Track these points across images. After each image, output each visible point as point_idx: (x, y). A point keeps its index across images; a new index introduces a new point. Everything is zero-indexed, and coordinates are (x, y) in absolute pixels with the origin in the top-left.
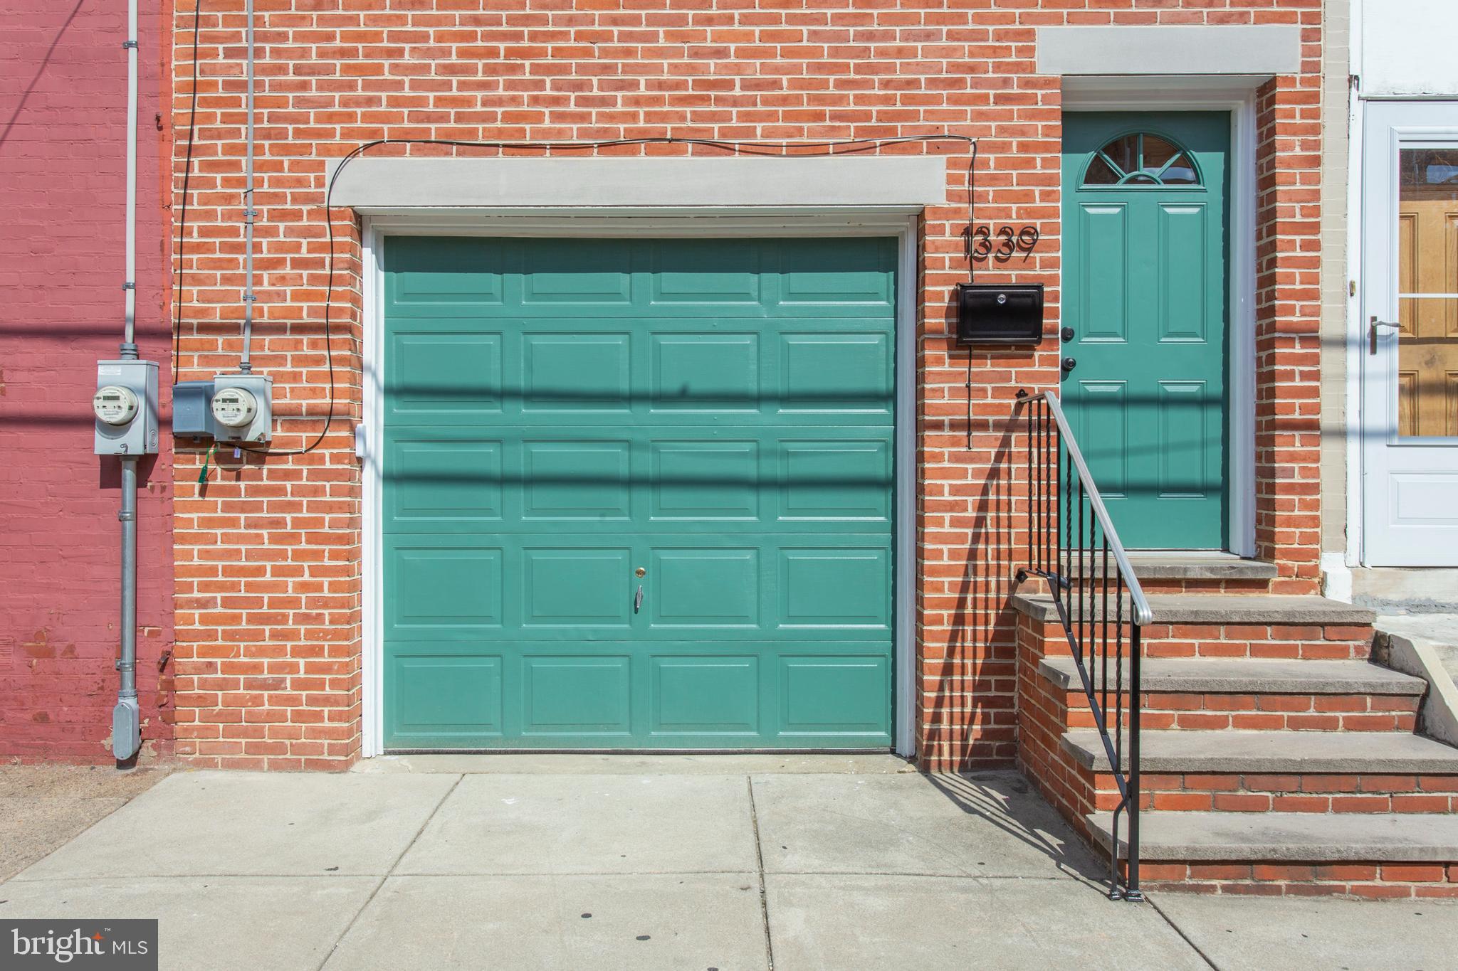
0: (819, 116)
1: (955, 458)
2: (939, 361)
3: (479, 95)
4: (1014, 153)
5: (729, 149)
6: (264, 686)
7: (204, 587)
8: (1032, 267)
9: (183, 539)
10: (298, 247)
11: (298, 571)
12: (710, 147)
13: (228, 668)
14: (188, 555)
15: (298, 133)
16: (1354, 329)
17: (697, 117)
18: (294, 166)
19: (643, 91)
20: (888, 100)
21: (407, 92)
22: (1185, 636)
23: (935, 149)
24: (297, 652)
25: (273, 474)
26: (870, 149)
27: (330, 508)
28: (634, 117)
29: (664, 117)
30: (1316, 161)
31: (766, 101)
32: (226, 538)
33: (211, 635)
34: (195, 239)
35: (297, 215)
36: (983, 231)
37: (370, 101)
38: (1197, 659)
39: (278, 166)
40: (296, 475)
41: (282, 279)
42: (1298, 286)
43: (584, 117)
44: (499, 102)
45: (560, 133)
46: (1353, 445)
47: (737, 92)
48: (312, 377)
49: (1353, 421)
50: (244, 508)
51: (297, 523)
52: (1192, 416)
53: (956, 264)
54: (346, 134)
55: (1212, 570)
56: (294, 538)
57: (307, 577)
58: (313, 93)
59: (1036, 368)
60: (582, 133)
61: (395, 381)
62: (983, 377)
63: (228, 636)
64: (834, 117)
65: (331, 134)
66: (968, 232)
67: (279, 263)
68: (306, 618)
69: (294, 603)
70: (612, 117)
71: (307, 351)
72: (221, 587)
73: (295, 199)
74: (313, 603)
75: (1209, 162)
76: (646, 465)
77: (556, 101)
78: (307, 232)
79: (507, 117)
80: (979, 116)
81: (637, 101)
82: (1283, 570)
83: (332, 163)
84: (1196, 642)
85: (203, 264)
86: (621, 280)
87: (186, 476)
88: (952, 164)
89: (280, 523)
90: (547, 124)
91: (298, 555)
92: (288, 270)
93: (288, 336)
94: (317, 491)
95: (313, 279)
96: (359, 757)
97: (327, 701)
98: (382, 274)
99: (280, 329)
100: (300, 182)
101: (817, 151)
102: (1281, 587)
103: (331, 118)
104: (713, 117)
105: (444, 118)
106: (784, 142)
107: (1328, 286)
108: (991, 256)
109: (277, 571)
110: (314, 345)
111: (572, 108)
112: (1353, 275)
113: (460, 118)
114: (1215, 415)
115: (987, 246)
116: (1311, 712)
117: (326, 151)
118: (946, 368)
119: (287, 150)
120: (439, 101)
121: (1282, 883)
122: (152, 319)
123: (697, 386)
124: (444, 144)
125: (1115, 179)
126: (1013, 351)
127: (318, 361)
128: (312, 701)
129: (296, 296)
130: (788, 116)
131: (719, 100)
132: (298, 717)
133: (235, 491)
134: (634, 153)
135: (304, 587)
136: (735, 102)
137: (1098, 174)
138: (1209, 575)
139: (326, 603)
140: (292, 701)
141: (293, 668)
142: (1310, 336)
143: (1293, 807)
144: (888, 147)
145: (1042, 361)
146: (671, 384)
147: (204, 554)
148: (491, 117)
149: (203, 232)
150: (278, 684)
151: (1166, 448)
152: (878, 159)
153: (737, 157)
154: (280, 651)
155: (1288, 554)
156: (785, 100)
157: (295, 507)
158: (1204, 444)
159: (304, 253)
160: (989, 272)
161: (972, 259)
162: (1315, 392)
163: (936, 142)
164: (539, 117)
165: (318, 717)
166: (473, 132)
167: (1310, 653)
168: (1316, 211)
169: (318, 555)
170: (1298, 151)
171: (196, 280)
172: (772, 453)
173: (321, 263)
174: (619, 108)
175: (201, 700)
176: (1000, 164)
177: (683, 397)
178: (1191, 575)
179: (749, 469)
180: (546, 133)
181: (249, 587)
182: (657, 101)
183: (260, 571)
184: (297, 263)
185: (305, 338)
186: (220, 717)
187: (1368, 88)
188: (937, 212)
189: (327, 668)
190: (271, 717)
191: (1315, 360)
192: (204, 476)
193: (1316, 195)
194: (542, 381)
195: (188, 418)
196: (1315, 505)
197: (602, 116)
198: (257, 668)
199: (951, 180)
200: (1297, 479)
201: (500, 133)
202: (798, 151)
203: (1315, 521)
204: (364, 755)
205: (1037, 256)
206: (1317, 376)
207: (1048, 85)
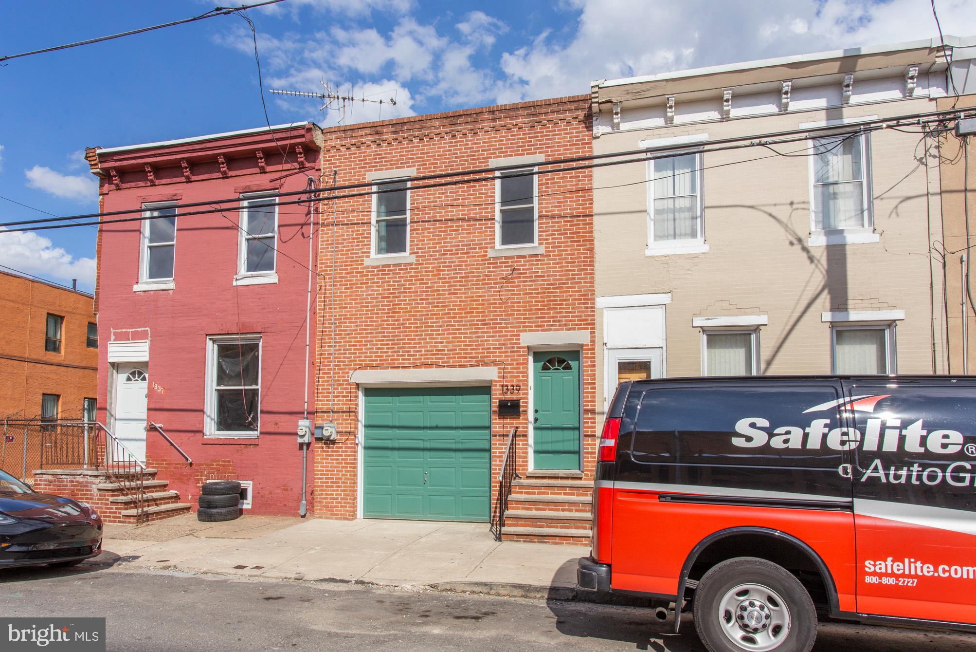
0: (466, 358)
1: (500, 444)
2: (496, 419)
3: (385, 355)
4: (515, 366)
5: (444, 366)
6: (334, 499)
7: (321, 475)
8: (520, 395)
9: (317, 463)
10: (343, 393)
11: (342, 471)
12: (439, 366)
13: (326, 494)
14: (318, 467)
15: (344, 365)
16: (606, 410)
17: (436, 358)
18: (343, 373)
19: (423, 353)
20: (483, 353)
21: (368, 355)
22: (546, 490)
23: (495, 365)
24: (342, 491)
25: (337, 447)
26: (478, 365)
27: (349, 456)
28: (421, 359)
29: (428, 359)
30: (594, 366)
31: (453, 354)
32: (326, 463)
33: (323, 486)
34: (320, 391)
35: (343, 385)
36: (507, 386)
37: (360, 357)
38: (550, 496)
39: (339, 373)
40: (342, 447)
41: (340, 400)
42: (590, 399)
43: (409, 359)
44: (389, 356)
45: (403, 363)
47: (446, 352)
48: (346, 424)
50: (330, 455)
51: (342, 459)
52: (571, 432)
53: (500, 394)
54: (354, 365)
55: (565, 474)
56: (341, 463)
57: (344, 473)
58: (347, 355)
59: (521, 421)
60: (409, 363)
61: (367, 424)
62: (507, 424)
63: (326, 486)
64: (470, 357)
65: (351, 365)
66: (502, 386)
67: (339, 396)
68: (343, 483)
69: (341, 479)
70: (416, 359)
71: (345, 418)
72: (325, 475)
73: (343, 381)
74: (345, 479)
75: (573, 364)
76: (427, 445)
77: (403, 356)
78: (345, 389)
79: (391, 360)
80: (506, 356)
81: (422, 355)
82: (586, 475)
83: (351, 372)
84: (549, 491)
85: (322, 397)
86: (421, 398)
87: (319, 448)
88: (499, 369)
89: (338, 459)
90: (400, 361)
91: (342, 467)
92: (341, 398)
93: (341, 414)
94: (347, 452)
95: (346, 400)
96: (356, 518)
97: (348, 503)
98: (364, 397)
99: (339, 412)
100: (344, 377)
101: (466, 366)
102: (586, 479)
103: (351, 361)
104: (440, 358)
105: (377, 360)
106: (457, 364)
107: (598, 399)
108: (509, 392)
109: (337, 471)
110: (346, 416)
111: (407, 357)
112: (606, 396)
113: (380, 360)
114: (577, 432)
115: (507, 389)
116: (567, 507)
117: (350, 369)
118: (498, 421)
119: (341, 369)
120: (376, 356)
121: (536, 540)
122: (310, 410)
123: (440, 425)
124: (376, 367)
125: (549, 369)
126: (515, 417)
127: (347, 420)
128: (345, 503)
129: (343, 404)
130: (458, 358)
131: (441, 354)
132: (342, 507)
133: (328, 451)
134: (421, 368)
135: (343, 475)
136: (445, 354)
137: (545, 368)
138: (565, 476)
139: (348, 479)
140: (340, 503)
141: (341, 495)
142: (593, 412)
143: (550, 527)
144: (483, 365)
145: (523, 419)
146: (434, 424)
147: (322, 467)
148: (388, 360)
149: (322, 389)
150: (337, 499)
151: (563, 441)
152: (481, 368)
153: (446, 368)
154: (338, 491)
155: (587, 470)
156: (457, 354)
157: (341, 455)
158: (574, 440)
159: (344, 394)
160: (509, 396)
161: (504, 393)
162: (594, 427)
163: (494, 363)
164: (398, 360)
165: (346, 507)
166: (383, 364)
168: (594, 379)
169: (346, 467)
170: (589, 363)
171: (320, 401)
172: (459, 442)
173: (348, 396)
174: (418, 357)
175: (320, 502)
176: (511, 368)
177: (437, 428)
178: (560, 476)
179: (453, 446)
180: (400, 364)
181: (331, 475)
182: (426, 355)
183: (334, 471)
184: (343, 396)
185: (344, 414)
186: (324, 506)
187: (609, 346)
188: (495, 381)
189: (348, 495)
190: (336, 507)
191: (594, 418)
192: (323, 448)
193: (594, 375)
194: (402, 424)
195: (318, 434)
196: (594, 457)
197: (413, 359)
198: (332, 495)
199: (499, 373)
200: (590, 450)
201: (389, 364)
202: (460, 366)
203: (594, 462)
204: (358, 518)
205: (521, 392)
206: (594, 423)
207: (523, 347)
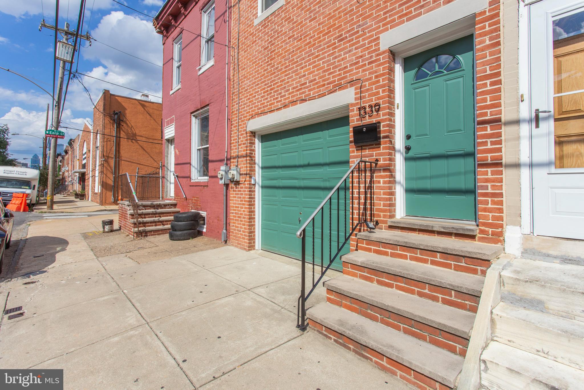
0: (324, 85)
2: (353, 152)
3: (266, 101)
4: (374, 80)
5: (306, 100)
6: (239, 231)
7: (233, 210)
8: (380, 116)
12: (302, 101)
13: (235, 226)
15: (243, 117)
16: (525, 115)
17: (300, 94)
18: (243, 124)
20: (340, 74)
22: (404, 251)
23: (351, 85)
25: (240, 188)
26: (336, 91)
28: (289, 97)
29: (294, 96)
30: (498, 44)
31: (313, 85)
32: (235, 200)
34: (232, 142)
35: (243, 134)
36: (365, 108)
37: (252, 107)
39: (241, 125)
40: (243, 188)
41: (242, 148)
42: (489, 103)
43: (281, 101)
44: (269, 102)
45: (277, 105)
46: (525, 172)
47: (308, 84)
48: (245, 167)
49: (525, 160)
50: (237, 194)
52: (460, 161)
53: (357, 120)
56: (242, 201)
58: (245, 109)
59: (382, 151)
60: (281, 105)
61: (264, 166)
62: (366, 155)
63: (235, 220)
64: (328, 84)
65: (247, 116)
66: (360, 109)
67: (242, 144)
69: (242, 214)
70: (286, 99)
71: (244, 162)
72: (235, 210)
73: (243, 131)
76: (302, 184)
79: (270, 105)
80: (364, 71)
81: (290, 93)
82: (482, 232)
83: (247, 122)
84: (408, 254)
85: (233, 146)
88: (356, 89)
89: (241, 198)
90: (275, 104)
91: (243, 204)
94: (245, 191)
95: (245, 147)
96: (254, 249)
97: (246, 236)
99: (241, 158)
100: (244, 127)
101: (324, 95)
102: (480, 239)
103: (247, 113)
104: (303, 93)
105: (261, 108)
106: (317, 95)
107: (506, 100)
108: (367, 116)
109: (241, 207)
111: (279, 99)
113: (263, 107)
114: (470, 161)
115: (365, 113)
116: (426, 291)
117: (246, 120)
118: (355, 154)
119: (242, 121)
120: (261, 105)
121: (352, 347)
122: (228, 158)
123: (311, 162)
124: (261, 114)
126: (374, 146)
127: (245, 164)
129: (243, 151)
130: (318, 87)
131: (304, 88)
132: (243, 238)
133: (236, 191)
134: (289, 107)
136: (307, 87)
137: (420, 76)
142: (497, 124)
144: (341, 89)
145: (384, 149)
146: (306, 162)
148: (268, 106)
151: (449, 175)
152: (338, 93)
153: (308, 102)
155: (484, 224)
156: (317, 83)
158: (465, 173)
160: (367, 120)
161: (362, 117)
162: (499, 150)
163: (352, 83)
166: (265, 110)
171: (232, 149)
172: (326, 181)
175: (233, 232)
176: (370, 85)
179: (322, 185)
180: (275, 106)
181: (238, 210)
182: (293, 92)
183: (239, 207)
185: (244, 159)
186: (234, 236)
188: (352, 105)
191: (499, 135)
196: (501, 203)
197: (284, 99)
198: (238, 227)
200: (490, 190)
201: (269, 109)
203: (501, 211)
204: (256, 249)
205: (381, 113)
206: (500, 142)
207: (384, 52)
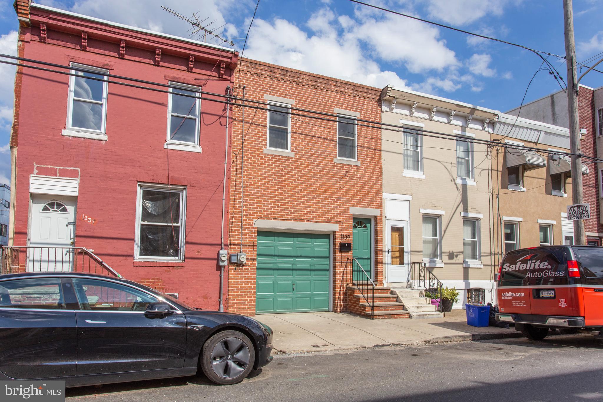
0: (322, 217)
1: (340, 267)
2: (338, 253)
3: (276, 211)
4: (347, 224)
5: (311, 221)
6: (243, 303)
7: (233, 287)
8: (349, 240)
9: (230, 279)
10: (249, 233)
11: (248, 284)
12: (308, 221)
13: (237, 300)
14: (231, 282)
15: (249, 215)
16: (386, 250)
17: (306, 216)
18: (249, 220)
19: (299, 212)
20: (331, 216)
21: (266, 210)
23: (337, 223)
24: (248, 297)
25: (245, 269)
26: (329, 222)
27: (253, 274)
28: (298, 216)
29: (302, 216)
30: (382, 228)
31: (316, 215)
32: (237, 279)
33: (234, 295)
34: (233, 231)
35: (249, 228)
36: (343, 235)
37: (260, 211)
39: (246, 220)
40: (248, 269)
41: (247, 238)
42: (380, 244)
43: (291, 215)
44: (279, 212)
45: (288, 217)
46: (386, 265)
47: (312, 213)
48: (251, 253)
49: (386, 262)
50: (240, 274)
51: (248, 277)
52: (366, 261)
53: (340, 239)
54: (257, 216)
56: (248, 279)
57: (249, 285)
58: (252, 209)
60: (291, 218)
61: (258, 253)
62: (344, 256)
63: (237, 295)
64: (325, 218)
65: (254, 215)
66: (341, 235)
67: (246, 235)
68: (249, 292)
69: (247, 289)
70: (295, 216)
72: (236, 287)
73: (249, 225)
74: (250, 289)
75: (368, 225)
76: (295, 267)
77: (287, 213)
78: (250, 231)
79: (280, 215)
80: (343, 219)
81: (298, 213)
82: (379, 283)
83: (255, 220)
85: (234, 235)
86: (291, 239)
87: (232, 269)
88: (339, 225)
89: (245, 277)
90: (286, 216)
91: (248, 282)
92: (247, 236)
93: (247, 247)
94: (251, 272)
95: (251, 238)
97: (252, 305)
99: (246, 245)
100: (250, 223)
101: (322, 222)
102: (379, 285)
103: (254, 213)
104: (308, 217)
105: (271, 214)
106: (318, 221)
107: (383, 245)
108: (344, 239)
109: (245, 284)
110: (251, 248)
111: (289, 214)
112: (386, 243)
113: (273, 214)
114: (369, 261)
115: (344, 237)
117: (254, 218)
119: (248, 217)
120: (270, 211)
122: (226, 243)
123: (303, 255)
124: (270, 218)
125: (357, 227)
126: (347, 252)
127: (252, 251)
128: (250, 305)
129: (249, 241)
130: (318, 217)
131: (309, 214)
132: (248, 308)
133: (239, 271)
134: (298, 221)
135: (249, 287)
136: (312, 215)
137: (355, 227)
139: (252, 289)
140: (247, 305)
141: (247, 300)
142: (381, 250)
144: (331, 222)
145: (351, 254)
146: (299, 255)
147: (234, 282)
148: (278, 214)
149: (234, 230)
150: (245, 303)
152: (330, 224)
154: (245, 297)
155: (379, 281)
156: (318, 215)
157: (248, 274)
158: (368, 265)
159: (250, 234)
160: (344, 241)
161: (342, 239)
162: (382, 259)
163: (337, 222)
164: (284, 215)
165: (251, 308)
166: (275, 217)
167: (384, 293)
168: (382, 234)
169: (251, 282)
170: (380, 226)
171: (233, 237)
172: (313, 266)
173: (252, 236)
174: (296, 214)
175: (233, 306)
176: (345, 226)
177: (301, 257)
179: (309, 268)
180: (286, 217)
181: (240, 287)
182: (301, 214)
183: (242, 284)
184: (249, 235)
185: (250, 247)
186: (236, 308)
187: (388, 218)
188: (337, 232)
189: (252, 300)
190: (244, 308)
191: (382, 254)
192: (235, 269)
193: (382, 232)
194: (280, 254)
195: (234, 259)
196: (382, 274)
197: (293, 215)
198: (242, 300)
199: (339, 227)
200: (380, 270)
201: (279, 217)
202: (320, 222)
203: (382, 276)
206: (382, 256)
207: (351, 215)
